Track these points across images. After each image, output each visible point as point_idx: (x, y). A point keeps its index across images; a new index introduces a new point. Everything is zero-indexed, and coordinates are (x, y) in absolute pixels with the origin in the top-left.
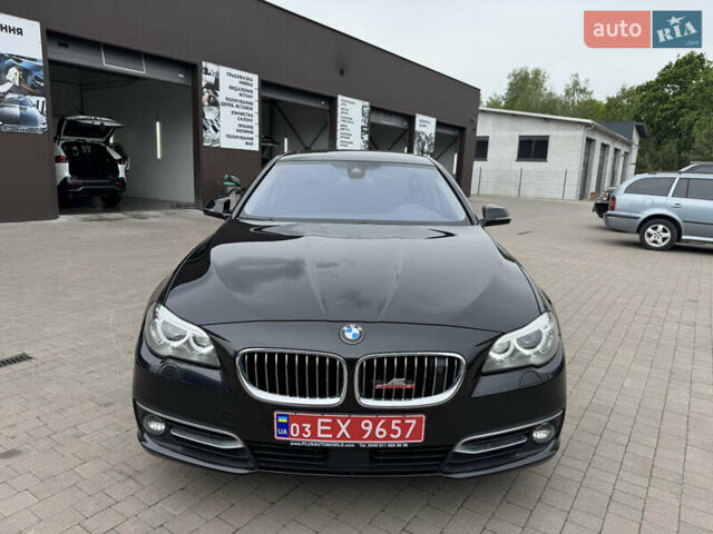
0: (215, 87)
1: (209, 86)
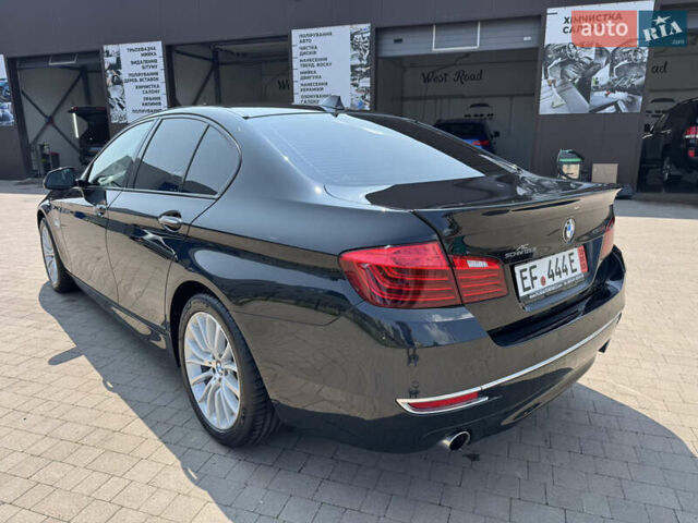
1: (112, 67)
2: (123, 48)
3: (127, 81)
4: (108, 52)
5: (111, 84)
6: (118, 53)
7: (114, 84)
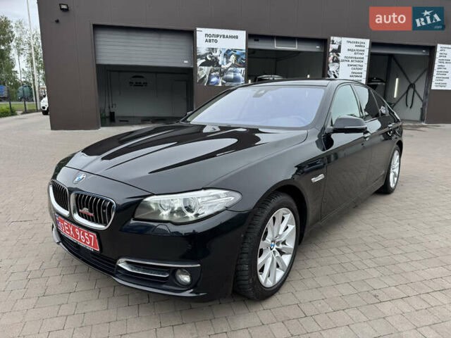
0: (338, 51)
1: (334, 51)
2: (344, 40)
3: (343, 61)
4: (333, 41)
5: (331, 61)
6: (340, 43)
7: (334, 62)
